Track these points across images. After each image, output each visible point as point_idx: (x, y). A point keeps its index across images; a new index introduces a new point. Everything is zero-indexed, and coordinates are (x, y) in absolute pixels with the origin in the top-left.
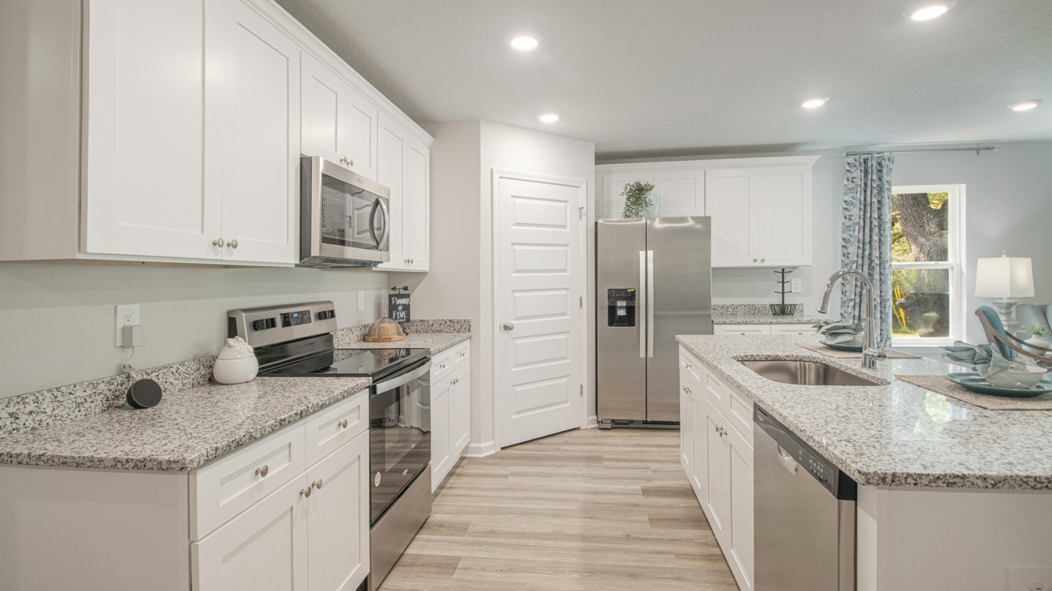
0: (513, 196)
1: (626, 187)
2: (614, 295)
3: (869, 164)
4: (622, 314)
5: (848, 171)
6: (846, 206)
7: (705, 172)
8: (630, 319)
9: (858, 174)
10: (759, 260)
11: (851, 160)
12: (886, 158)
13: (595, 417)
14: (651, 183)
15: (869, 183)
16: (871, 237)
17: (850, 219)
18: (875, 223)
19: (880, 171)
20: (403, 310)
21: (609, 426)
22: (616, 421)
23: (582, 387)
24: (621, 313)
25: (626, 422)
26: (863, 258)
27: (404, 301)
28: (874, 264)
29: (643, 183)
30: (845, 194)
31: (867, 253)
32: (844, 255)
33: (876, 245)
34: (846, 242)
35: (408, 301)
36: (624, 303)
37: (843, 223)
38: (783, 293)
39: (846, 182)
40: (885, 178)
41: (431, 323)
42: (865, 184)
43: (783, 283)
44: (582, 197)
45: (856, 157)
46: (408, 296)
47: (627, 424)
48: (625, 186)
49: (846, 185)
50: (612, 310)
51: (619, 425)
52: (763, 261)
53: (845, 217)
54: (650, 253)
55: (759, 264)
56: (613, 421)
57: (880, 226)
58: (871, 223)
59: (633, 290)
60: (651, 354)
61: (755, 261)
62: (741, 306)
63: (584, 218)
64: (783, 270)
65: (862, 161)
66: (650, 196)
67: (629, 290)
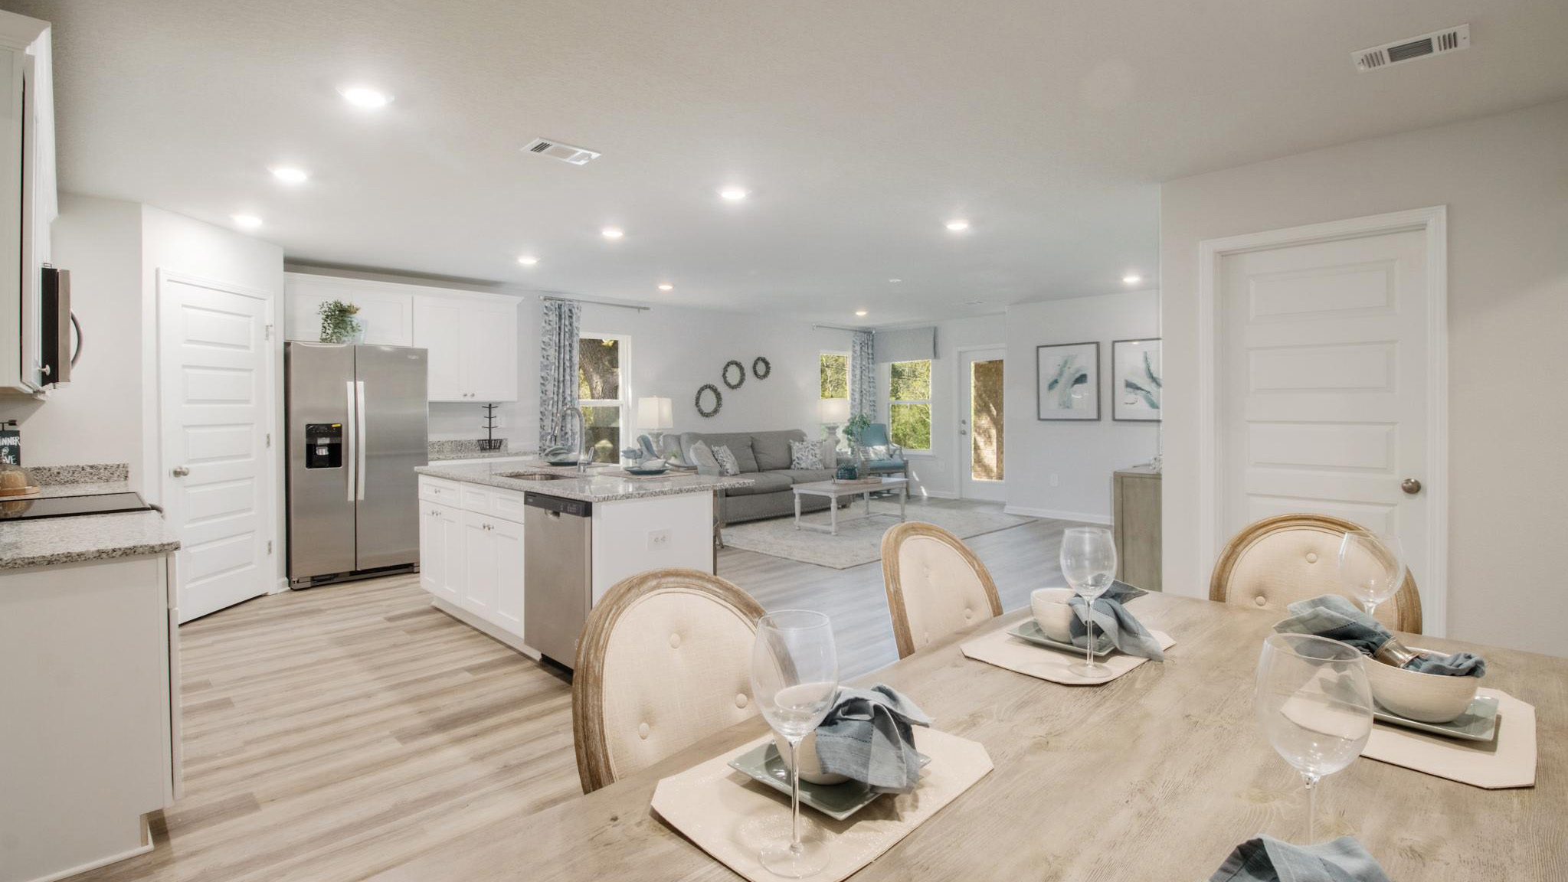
0: (184, 306)
1: (323, 305)
2: (313, 432)
3: (563, 310)
4: (324, 454)
5: (546, 314)
6: (544, 347)
7: (413, 298)
8: (335, 457)
9: (554, 318)
10: (469, 395)
11: (548, 303)
12: (575, 306)
13: (286, 579)
14: (355, 304)
15: (562, 327)
16: (564, 376)
17: (547, 359)
18: (568, 364)
19: (571, 317)
20: (10, 453)
21: (309, 584)
22: (315, 579)
23: (270, 544)
24: (323, 452)
25: (328, 577)
26: (558, 395)
27: (11, 441)
28: (566, 401)
29: (345, 303)
30: (543, 335)
31: (561, 391)
32: (542, 392)
33: (568, 384)
34: (544, 380)
35: (17, 440)
36: (327, 441)
37: (542, 362)
38: (490, 428)
39: (544, 324)
40: (575, 324)
41: (56, 471)
42: (560, 328)
43: (490, 418)
44: (269, 312)
45: (553, 302)
46: (16, 434)
47: (330, 579)
48: (321, 304)
49: (544, 327)
50: (311, 449)
51: (320, 581)
52: (473, 395)
53: (544, 357)
54: (361, 384)
55: (468, 399)
56: (313, 579)
57: (571, 367)
58: (564, 364)
59: (339, 425)
60: (361, 496)
61: (465, 395)
62: (446, 442)
63: (271, 337)
64: (490, 405)
65: (557, 306)
66: (356, 318)
67: (333, 426)
